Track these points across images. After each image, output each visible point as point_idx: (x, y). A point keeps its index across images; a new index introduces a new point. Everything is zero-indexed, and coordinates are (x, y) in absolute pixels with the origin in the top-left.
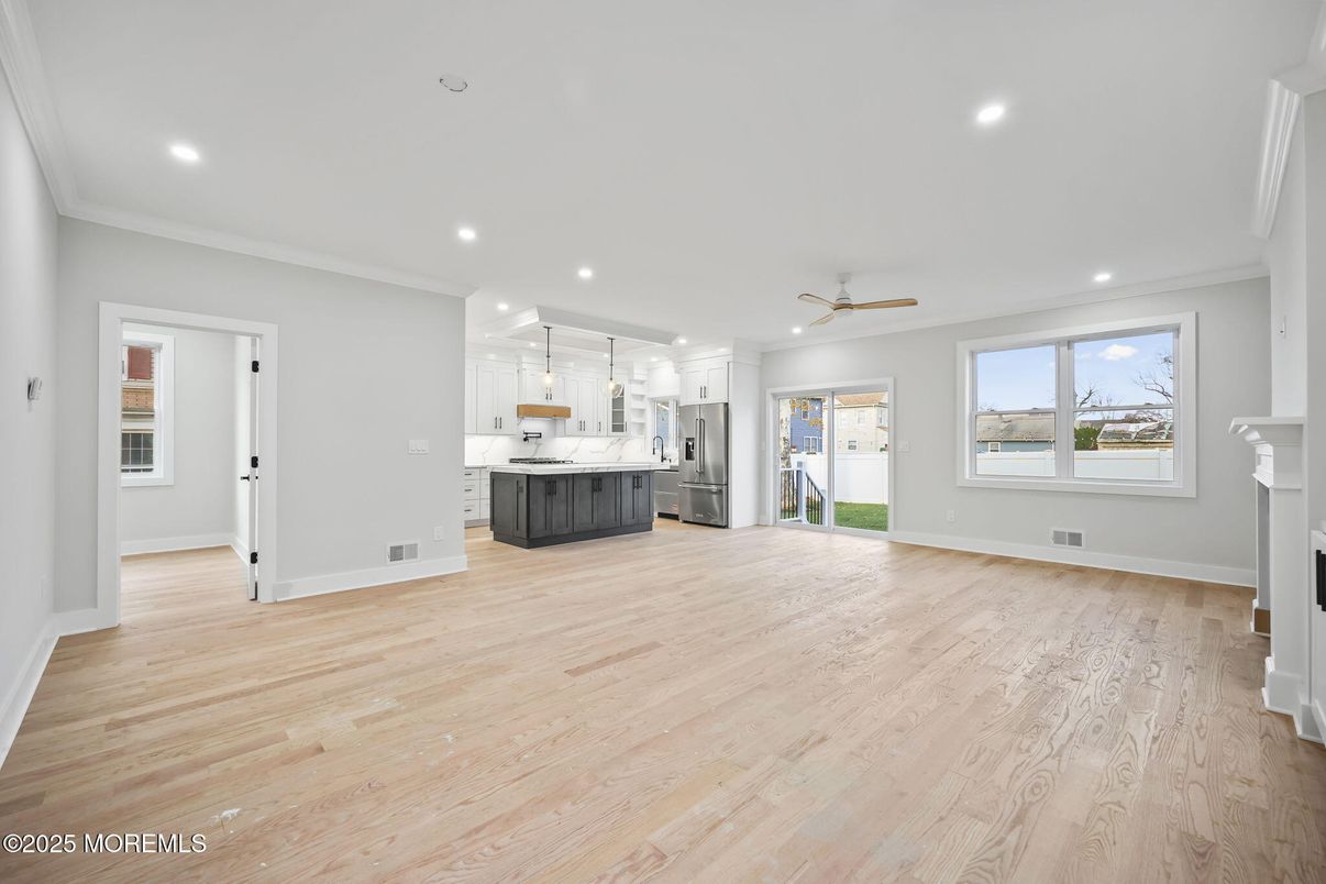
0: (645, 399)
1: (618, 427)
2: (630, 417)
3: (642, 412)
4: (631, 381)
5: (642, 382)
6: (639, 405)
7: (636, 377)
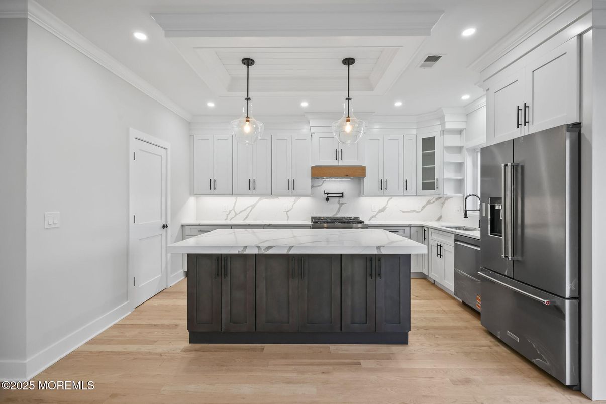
0: (465, 151)
1: (429, 184)
2: (444, 173)
3: (460, 166)
4: (443, 132)
5: (460, 132)
6: (456, 158)
7: (448, 126)
